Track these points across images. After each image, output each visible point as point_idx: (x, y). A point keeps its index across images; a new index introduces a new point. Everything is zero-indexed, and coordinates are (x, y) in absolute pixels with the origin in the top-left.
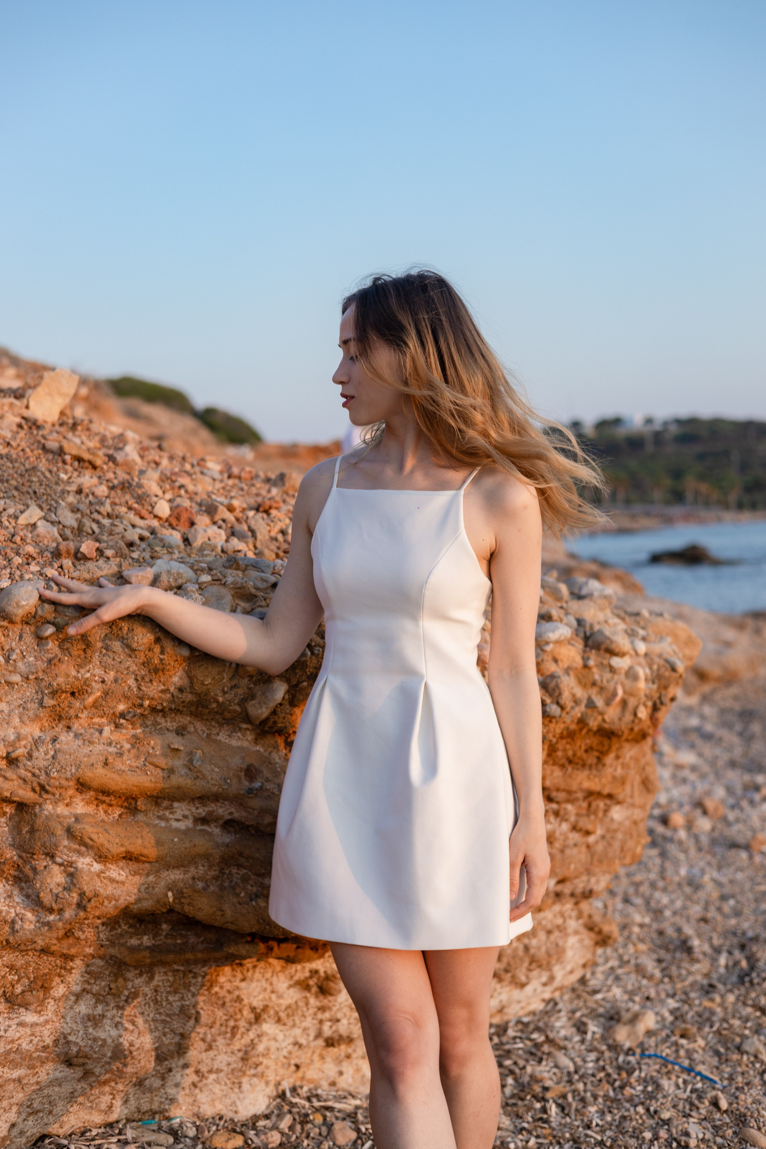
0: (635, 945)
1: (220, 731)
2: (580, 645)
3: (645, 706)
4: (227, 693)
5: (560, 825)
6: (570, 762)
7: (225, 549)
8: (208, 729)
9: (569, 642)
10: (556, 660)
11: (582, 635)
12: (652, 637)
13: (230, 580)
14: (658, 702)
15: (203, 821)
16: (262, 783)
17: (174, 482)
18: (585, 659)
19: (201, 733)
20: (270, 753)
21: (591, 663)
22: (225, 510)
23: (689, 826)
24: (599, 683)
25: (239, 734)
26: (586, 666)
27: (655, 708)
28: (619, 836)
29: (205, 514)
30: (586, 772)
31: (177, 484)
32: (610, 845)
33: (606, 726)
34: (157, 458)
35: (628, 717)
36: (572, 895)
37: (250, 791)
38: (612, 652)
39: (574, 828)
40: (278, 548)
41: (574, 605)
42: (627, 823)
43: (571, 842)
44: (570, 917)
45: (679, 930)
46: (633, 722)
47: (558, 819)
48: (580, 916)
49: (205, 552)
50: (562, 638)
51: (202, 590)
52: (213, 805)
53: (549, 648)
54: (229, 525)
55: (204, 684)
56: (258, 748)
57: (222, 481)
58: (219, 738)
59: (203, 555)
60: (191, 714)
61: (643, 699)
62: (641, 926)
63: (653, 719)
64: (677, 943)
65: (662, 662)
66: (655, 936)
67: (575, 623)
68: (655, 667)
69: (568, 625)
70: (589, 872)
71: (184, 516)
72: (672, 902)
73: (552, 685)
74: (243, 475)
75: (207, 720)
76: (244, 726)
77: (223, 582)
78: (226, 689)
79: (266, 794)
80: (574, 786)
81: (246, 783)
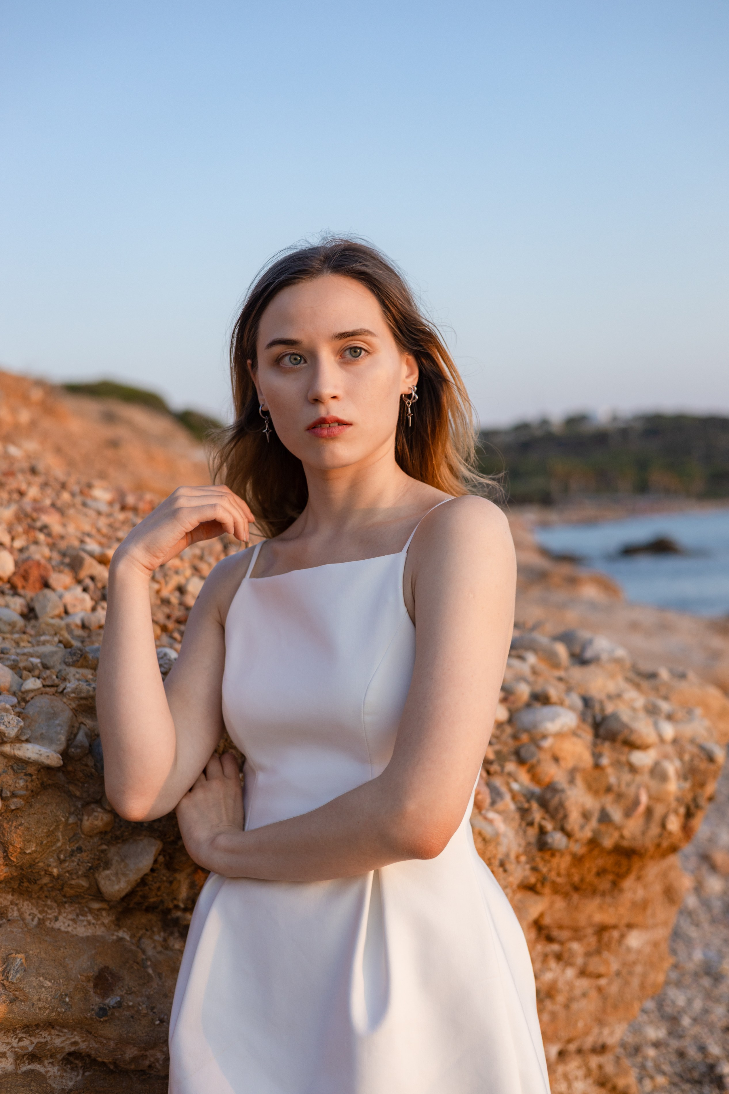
0: (652, 1078)
1: (60, 913)
2: (588, 736)
3: (676, 812)
4: (64, 861)
5: (563, 971)
6: (576, 888)
7: (86, 623)
8: (41, 912)
9: (574, 733)
10: (556, 759)
11: (590, 720)
12: (680, 714)
13: (71, 685)
14: (692, 807)
15: (33, 1057)
16: (122, 997)
17: (34, 520)
18: (597, 756)
19: (28, 918)
20: (140, 938)
21: (605, 761)
22: (95, 563)
23: (699, 888)
24: (615, 788)
25: (90, 918)
26: (597, 766)
27: (689, 815)
28: (639, 969)
29: (67, 570)
30: (597, 901)
31: (38, 524)
32: (627, 983)
33: (625, 843)
34: (24, 487)
35: (655, 830)
36: (579, 1051)
37: (103, 1011)
38: (631, 745)
39: (583, 973)
40: (168, 617)
41: (577, 673)
42: (647, 950)
43: (577, 992)
44: (576, 1078)
45: (703, 1049)
46: (660, 836)
47: (561, 964)
48: (588, 1074)
49: (43, 638)
50: (565, 729)
51: (26, 702)
52: (45, 1034)
53: (546, 744)
54: (100, 585)
55: (25, 853)
56: (121, 934)
57: (109, 515)
58: (57, 925)
59: (39, 643)
60: (13, 891)
61: (674, 804)
62: (657, 1045)
63: (687, 830)
64: (703, 1069)
65: (695, 750)
66: (674, 1058)
67: (579, 704)
68: (687, 757)
69: (572, 708)
70: (601, 1022)
71: (34, 574)
72: (690, 1001)
73: (554, 802)
74: (141, 506)
75: (39, 898)
76: (96, 905)
77: (60, 689)
78: (62, 857)
79: (127, 1013)
80: (582, 920)
81: (96, 1000)
